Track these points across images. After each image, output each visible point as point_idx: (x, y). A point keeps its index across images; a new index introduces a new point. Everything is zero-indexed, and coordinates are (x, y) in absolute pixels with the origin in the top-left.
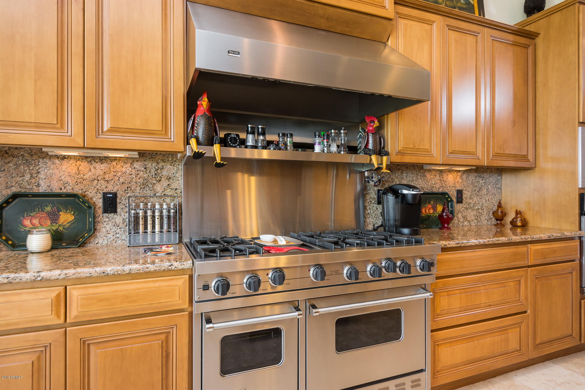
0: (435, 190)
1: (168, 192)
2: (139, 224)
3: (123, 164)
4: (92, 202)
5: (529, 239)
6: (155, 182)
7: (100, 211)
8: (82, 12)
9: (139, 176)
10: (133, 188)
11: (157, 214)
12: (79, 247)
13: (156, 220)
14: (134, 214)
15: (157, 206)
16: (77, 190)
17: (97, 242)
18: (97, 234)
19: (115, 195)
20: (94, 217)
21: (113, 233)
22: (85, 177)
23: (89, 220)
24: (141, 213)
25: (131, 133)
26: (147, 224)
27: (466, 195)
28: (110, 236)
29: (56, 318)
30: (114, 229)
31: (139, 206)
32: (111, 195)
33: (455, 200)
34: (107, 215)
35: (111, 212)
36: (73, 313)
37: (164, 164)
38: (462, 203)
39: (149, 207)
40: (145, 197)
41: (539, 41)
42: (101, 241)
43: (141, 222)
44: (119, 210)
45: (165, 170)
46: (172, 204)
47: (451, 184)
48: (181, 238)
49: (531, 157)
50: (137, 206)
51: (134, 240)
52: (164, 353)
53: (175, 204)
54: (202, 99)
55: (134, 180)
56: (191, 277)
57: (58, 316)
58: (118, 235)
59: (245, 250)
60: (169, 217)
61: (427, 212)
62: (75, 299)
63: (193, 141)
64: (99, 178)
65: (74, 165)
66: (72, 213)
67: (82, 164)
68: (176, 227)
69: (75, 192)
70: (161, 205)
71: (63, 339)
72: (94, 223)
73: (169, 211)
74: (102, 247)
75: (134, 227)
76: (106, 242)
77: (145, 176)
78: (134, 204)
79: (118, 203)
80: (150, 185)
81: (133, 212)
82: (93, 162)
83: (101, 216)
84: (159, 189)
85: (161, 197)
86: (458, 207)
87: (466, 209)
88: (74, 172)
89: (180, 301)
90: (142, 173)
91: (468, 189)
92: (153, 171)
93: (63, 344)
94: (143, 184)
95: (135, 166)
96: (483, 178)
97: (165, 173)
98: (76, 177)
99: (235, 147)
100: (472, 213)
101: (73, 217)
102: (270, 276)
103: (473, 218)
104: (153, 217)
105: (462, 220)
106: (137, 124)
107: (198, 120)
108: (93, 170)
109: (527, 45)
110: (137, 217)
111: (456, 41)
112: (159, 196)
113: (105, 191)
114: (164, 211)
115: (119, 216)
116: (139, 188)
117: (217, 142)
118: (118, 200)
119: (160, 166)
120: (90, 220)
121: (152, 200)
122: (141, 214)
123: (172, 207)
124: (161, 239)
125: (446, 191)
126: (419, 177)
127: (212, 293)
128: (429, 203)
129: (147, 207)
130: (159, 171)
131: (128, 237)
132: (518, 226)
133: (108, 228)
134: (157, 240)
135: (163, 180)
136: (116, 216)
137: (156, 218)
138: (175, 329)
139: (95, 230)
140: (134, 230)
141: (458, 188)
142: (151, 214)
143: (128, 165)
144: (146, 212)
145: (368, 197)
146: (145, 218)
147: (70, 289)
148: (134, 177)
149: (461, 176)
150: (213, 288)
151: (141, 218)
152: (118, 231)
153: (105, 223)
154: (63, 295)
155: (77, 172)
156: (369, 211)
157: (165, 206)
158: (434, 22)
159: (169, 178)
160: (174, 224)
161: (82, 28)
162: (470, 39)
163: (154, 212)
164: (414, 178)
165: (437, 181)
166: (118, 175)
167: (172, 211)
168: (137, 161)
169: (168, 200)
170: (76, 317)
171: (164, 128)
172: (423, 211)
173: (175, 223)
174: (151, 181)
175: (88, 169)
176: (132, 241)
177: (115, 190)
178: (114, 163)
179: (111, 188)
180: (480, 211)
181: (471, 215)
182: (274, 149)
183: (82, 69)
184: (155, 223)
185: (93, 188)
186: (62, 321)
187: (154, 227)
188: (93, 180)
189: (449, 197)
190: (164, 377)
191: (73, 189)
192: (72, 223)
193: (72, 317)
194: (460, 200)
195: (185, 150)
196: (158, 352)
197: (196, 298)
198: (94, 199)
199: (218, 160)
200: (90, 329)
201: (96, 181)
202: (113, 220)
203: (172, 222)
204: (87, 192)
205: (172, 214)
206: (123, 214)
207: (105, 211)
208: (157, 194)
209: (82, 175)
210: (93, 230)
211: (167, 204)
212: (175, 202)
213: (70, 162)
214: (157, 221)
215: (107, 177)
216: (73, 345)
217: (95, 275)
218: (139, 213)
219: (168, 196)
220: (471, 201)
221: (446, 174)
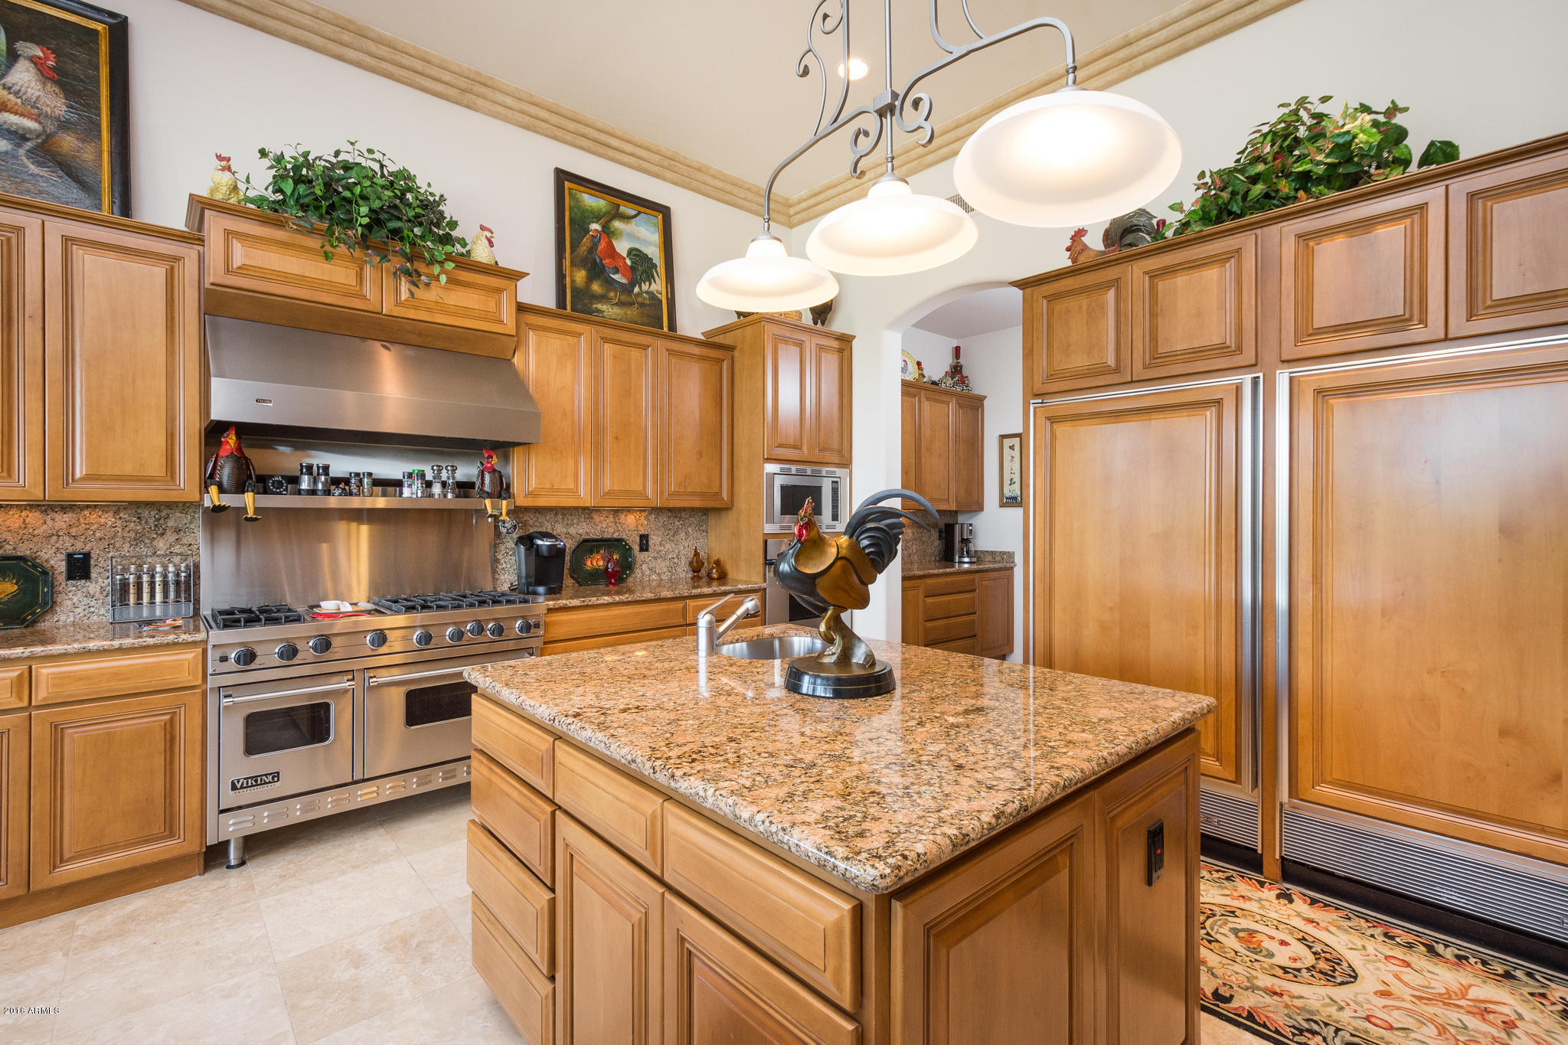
0: (606, 536)
1: (177, 549)
2: (129, 594)
3: (100, 513)
4: (49, 565)
5: (686, 594)
6: (155, 536)
7: (62, 578)
8: (40, 333)
9: (127, 529)
10: (117, 545)
11: (158, 579)
12: (26, 627)
13: (157, 587)
14: (120, 580)
15: (159, 569)
16: (24, 550)
17: (56, 619)
18: (57, 608)
19: (87, 556)
20: (53, 587)
21: (84, 607)
22: (35, 532)
23: (43, 589)
24: (132, 579)
25: (116, 480)
26: (142, 593)
27: (654, 540)
28: (78, 610)
29: (17, 700)
30: (86, 601)
31: (129, 569)
32: (81, 556)
33: (636, 548)
34: (74, 582)
35: (81, 578)
36: (41, 694)
37: (169, 511)
38: (647, 550)
39: (145, 570)
40: (139, 557)
41: (736, 353)
42: (63, 618)
43: (132, 590)
44: (93, 575)
45: (173, 520)
46: (183, 565)
47: (632, 527)
48: (197, 611)
49: (725, 496)
50: (126, 570)
51: (121, 614)
52: (168, 736)
53: (187, 565)
54: (228, 435)
55: (119, 534)
56: (205, 651)
57: (20, 698)
58: (92, 609)
59: (281, 619)
60: (177, 583)
61: (595, 564)
62: (43, 679)
63: (213, 489)
64: (61, 534)
65: (16, 516)
66: (14, 581)
67: (31, 515)
68: (190, 595)
69: (19, 554)
70: (165, 568)
71: (27, 725)
72: (53, 593)
73: (178, 575)
74: (64, 626)
75: (121, 596)
76: (72, 619)
77: (138, 528)
78: (119, 567)
79: (92, 567)
80: (146, 541)
81: (118, 577)
82: (49, 512)
83: (64, 584)
84: (161, 545)
85: (166, 555)
86: (641, 556)
87: (655, 558)
88: (17, 525)
89: (191, 677)
90: (132, 524)
91: (658, 533)
92: (151, 521)
93: (28, 729)
94: (135, 539)
95: (121, 515)
96: (680, 518)
97: (171, 523)
98: (21, 532)
99: (280, 493)
100: (663, 564)
101: (16, 587)
102: (311, 644)
103: (665, 570)
104: (152, 584)
105: (648, 573)
106: (129, 469)
107: (221, 462)
108: (49, 522)
109: (719, 359)
110: (124, 586)
111: (614, 357)
112: (162, 555)
113: (70, 550)
114: (170, 576)
115: (94, 584)
116: (128, 545)
117: (250, 489)
118: (92, 562)
119: (164, 514)
120: (46, 590)
121: (149, 560)
122: (131, 581)
123: (183, 569)
124: (165, 612)
125: (624, 537)
126: (583, 519)
127: (232, 664)
128: (598, 552)
129: (142, 571)
130: (162, 522)
131: (111, 612)
132: (714, 579)
133: (75, 599)
134: (158, 613)
135: (168, 532)
136: (88, 584)
137: (157, 585)
138: (183, 709)
139: (54, 603)
140: (121, 602)
141: (642, 532)
142: (149, 579)
143: (110, 514)
144: (139, 577)
145: (502, 547)
146: (139, 586)
147: (37, 668)
148: (120, 530)
149: (646, 517)
150: (233, 660)
151: (131, 586)
152: (92, 604)
153: (70, 594)
154: (26, 675)
155: (23, 526)
156: (504, 566)
157: (171, 568)
158: (581, 334)
159: (178, 531)
160: (185, 591)
161: (40, 352)
162: (635, 353)
163: (153, 577)
164: (575, 521)
165: (610, 524)
166: (93, 528)
167: (183, 574)
168: (125, 508)
169: (177, 560)
170: (45, 699)
171: (169, 474)
172: (589, 563)
173: (187, 590)
174: (148, 535)
175: (42, 521)
176: (116, 617)
177: (87, 549)
178: (86, 513)
179: (79, 546)
180: (675, 560)
181: (662, 566)
182: (340, 495)
183: (41, 404)
184: (155, 592)
185: (49, 546)
186: (25, 703)
187: (152, 595)
188: (51, 537)
189: (627, 544)
190: (168, 762)
191: (14, 549)
192: (15, 595)
193: (39, 699)
194: (644, 546)
195: (202, 499)
196: (159, 735)
197: (210, 671)
198: (52, 562)
199: (251, 513)
200: (65, 712)
201: (55, 538)
202: (84, 590)
203: (183, 589)
204: (39, 553)
205: (183, 579)
206: (100, 580)
207: (71, 576)
208: (158, 553)
209: (31, 530)
210: (49, 605)
211: (175, 566)
212: (188, 562)
213: (11, 513)
214: (158, 589)
215: (73, 531)
216: (41, 731)
217: (71, 651)
218: (128, 579)
219: (177, 554)
220: (662, 548)
221: (624, 514)
